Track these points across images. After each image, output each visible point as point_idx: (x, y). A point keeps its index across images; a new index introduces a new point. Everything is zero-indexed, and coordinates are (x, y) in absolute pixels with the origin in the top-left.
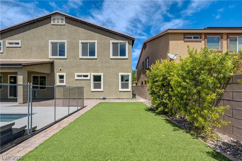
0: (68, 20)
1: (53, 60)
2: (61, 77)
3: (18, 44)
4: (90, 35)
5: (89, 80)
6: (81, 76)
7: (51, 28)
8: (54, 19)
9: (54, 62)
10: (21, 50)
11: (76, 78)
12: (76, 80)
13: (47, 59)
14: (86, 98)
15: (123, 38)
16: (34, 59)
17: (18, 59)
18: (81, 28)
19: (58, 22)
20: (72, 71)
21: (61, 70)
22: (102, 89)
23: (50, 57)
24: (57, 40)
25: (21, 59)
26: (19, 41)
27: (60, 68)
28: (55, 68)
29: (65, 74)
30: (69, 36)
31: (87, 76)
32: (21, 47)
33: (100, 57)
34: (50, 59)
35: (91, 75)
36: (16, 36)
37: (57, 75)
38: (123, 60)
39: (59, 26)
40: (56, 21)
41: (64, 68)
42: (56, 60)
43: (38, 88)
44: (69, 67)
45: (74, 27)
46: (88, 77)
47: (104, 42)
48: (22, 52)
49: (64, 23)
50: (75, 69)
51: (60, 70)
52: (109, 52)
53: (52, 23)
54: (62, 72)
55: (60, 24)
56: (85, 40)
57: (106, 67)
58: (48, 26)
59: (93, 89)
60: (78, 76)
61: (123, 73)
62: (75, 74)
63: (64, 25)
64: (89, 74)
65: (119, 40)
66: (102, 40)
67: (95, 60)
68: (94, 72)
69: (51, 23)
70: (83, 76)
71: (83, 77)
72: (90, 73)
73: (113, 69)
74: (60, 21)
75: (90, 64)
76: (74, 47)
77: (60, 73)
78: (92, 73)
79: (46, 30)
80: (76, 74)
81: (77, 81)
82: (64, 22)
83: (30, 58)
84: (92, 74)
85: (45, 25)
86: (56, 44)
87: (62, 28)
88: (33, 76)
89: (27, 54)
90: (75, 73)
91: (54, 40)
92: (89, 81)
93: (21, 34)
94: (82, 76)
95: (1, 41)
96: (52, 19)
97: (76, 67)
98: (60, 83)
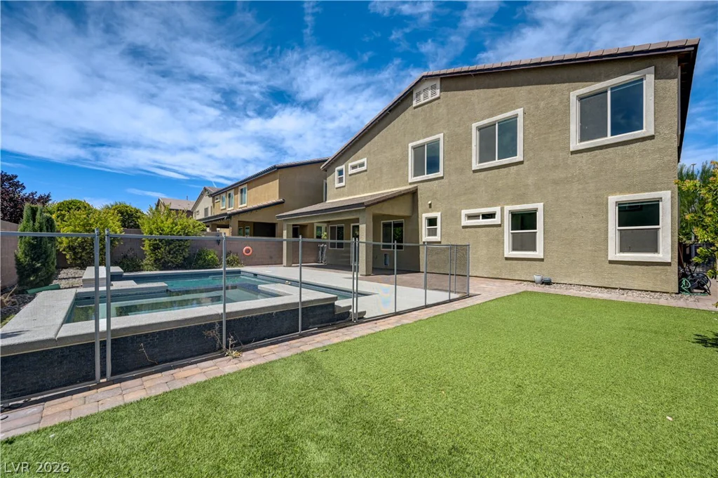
0: (446, 83)
1: (415, 185)
2: (432, 222)
3: (363, 165)
4: (500, 98)
5: (499, 226)
6: (476, 216)
7: (413, 115)
8: (418, 95)
9: (417, 190)
10: (366, 175)
11: (465, 222)
12: (465, 227)
13: (405, 185)
14: (491, 276)
15: (630, 65)
16: (384, 189)
17: (363, 193)
18: (477, 89)
19: (426, 97)
20: (454, 207)
21: (430, 205)
22: (539, 253)
23: (411, 179)
24: (424, 138)
25: (367, 193)
26: (365, 160)
27: (430, 202)
28: (420, 203)
29: (440, 213)
30: (448, 121)
31: (492, 216)
32: (366, 171)
33: (531, 154)
34: (411, 184)
35: (503, 213)
36: (360, 152)
37: (424, 216)
38: (628, 147)
39: (426, 106)
40: (422, 96)
41: (438, 200)
42: (421, 184)
44: (448, 196)
45: (461, 92)
46: (494, 218)
47: (548, 104)
48: (369, 179)
49: (438, 93)
50: (462, 199)
51: (428, 206)
52: (567, 132)
53: (415, 104)
54: (432, 211)
55: (430, 99)
56: (488, 118)
57: (555, 182)
58: (409, 111)
59: (509, 253)
60: (470, 217)
61: (629, 193)
62: (461, 212)
63: (439, 98)
64: (497, 209)
65: (608, 77)
66: (539, 103)
67: (515, 167)
68: (513, 202)
69: (412, 104)
70: (481, 217)
71: (483, 218)
72: (500, 207)
73: (580, 187)
74: (430, 92)
75: (500, 182)
76: (459, 144)
77: (428, 212)
78: (508, 204)
79: (403, 123)
80: (464, 212)
81: (467, 230)
82: (438, 91)
83: (379, 188)
84: (508, 208)
85: (403, 114)
86: (421, 148)
87: (435, 107)
88: (383, 223)
89: (374, 181)
90: (462, 209)
91: (419, 139)
92: (499, 229)
93: (366, 146)
94: (479, 216)
95: (343, 167)
96: (414, 95)
97: (465, 194)
98: (429, 235)
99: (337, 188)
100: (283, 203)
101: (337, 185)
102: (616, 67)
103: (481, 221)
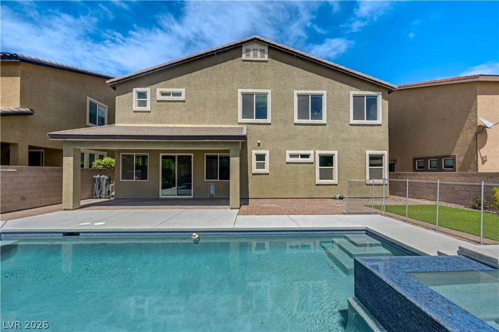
0: (272, 52)
1: (245, 126)
2: (261, 157)
3: (179, 94)
4: (312, 80)
5: (312, 163)
6: (296, 156)
7: (242, 66)
8: (248, 51)
10: (184, 106)
11: (288, 159)
12: (288, 163)
13: (234, 124)
14: (307, 197)
15: (373, 87)
16: (209, 124)
17: (179, 122)
18: (297, 67)
19: (255, 56)
20: (280, 147)
21: (259, 144)
22: (335, 181)
23: (240, 120)
24: (253, 88)
25: (185, 123)
26: (183, 90)
27: (259, 142)
28: (249, 141)
29: (268, 151)
30: (275, 82)
31: (307, 156)
32: (184, 101)
33: (330, 121)
34: (239, 124)
35: (315, 155)
36: (175, 80)
37: (253, 153)
38: (372, 127)
39: (256, 63)
40: (251, 53)
41: (265, 140)
43: (217, 179)
44: (275, 139)
45: (285, 64)
46: (309, 158)
47: (339, 93)
48: (187, 110)
49: (266, 58)
50: (287, 142)
51: (257, 145)
52: (348, 112)
53: (244, 57)
54: (261, 149)
55: (259, 59)
56: (304, 90)
57: (343, 140)
58: (236, 63)
59: (318, 181)
60: (292, 156)
61: (373, 150)
62: (286, 152)
63: (266, 61)
64: (311, 152)
65: (365, 90)
66: (334, 91)
67: (321, 127)
68: (320, 148)
69: (241, 56)
70: (300, 156)
71: (301, 158)
72: (313, 151)
73: (354, 144)
74: (259, 54)
75: (313, 135)
76: (283, 103)
77: (258, 149)
78: (317, 150)
79: (232, 70)
80: (288, 152)
81: (290, 165)
82: (266, 56)
83: (202, 122)
84: (318, 152)
85: (231, 61)
86: (251, 96)
87: (263, 67)
88: (206, 155)
89: (195, 113)
90: (287, 150)
91: (248, 88)
92: (312, 165)
93: (184, 77)
94: (298, 156)
95: (148, 90)
96: (244, 49)
97: (288, 139)
98: (257, 168)
99: (134, 112)
100: (32, 114)
101: (136, 107)
102: (368, 86)
103: (300, 160)
